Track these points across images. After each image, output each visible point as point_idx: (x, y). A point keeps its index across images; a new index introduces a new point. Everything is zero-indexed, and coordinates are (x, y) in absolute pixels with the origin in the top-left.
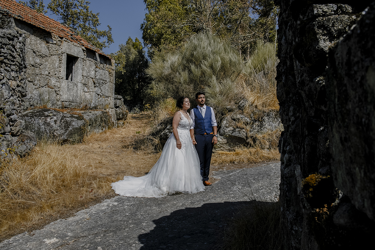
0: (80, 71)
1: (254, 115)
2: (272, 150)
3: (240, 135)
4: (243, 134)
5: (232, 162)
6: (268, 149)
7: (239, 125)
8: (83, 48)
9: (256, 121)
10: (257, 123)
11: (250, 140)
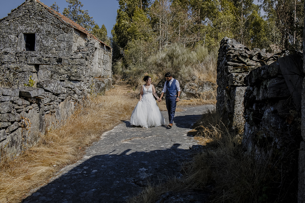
0: (97, 56)
1: (199, 84)
2: (207, 100)
3: (193, 93)
4: (194, 92)
5: (189, 104)
6: (205, 99)
7: (193, 88)
8: (99, 42)
9: (200, 86)
10: (201, 87)
11: (197, 95)
